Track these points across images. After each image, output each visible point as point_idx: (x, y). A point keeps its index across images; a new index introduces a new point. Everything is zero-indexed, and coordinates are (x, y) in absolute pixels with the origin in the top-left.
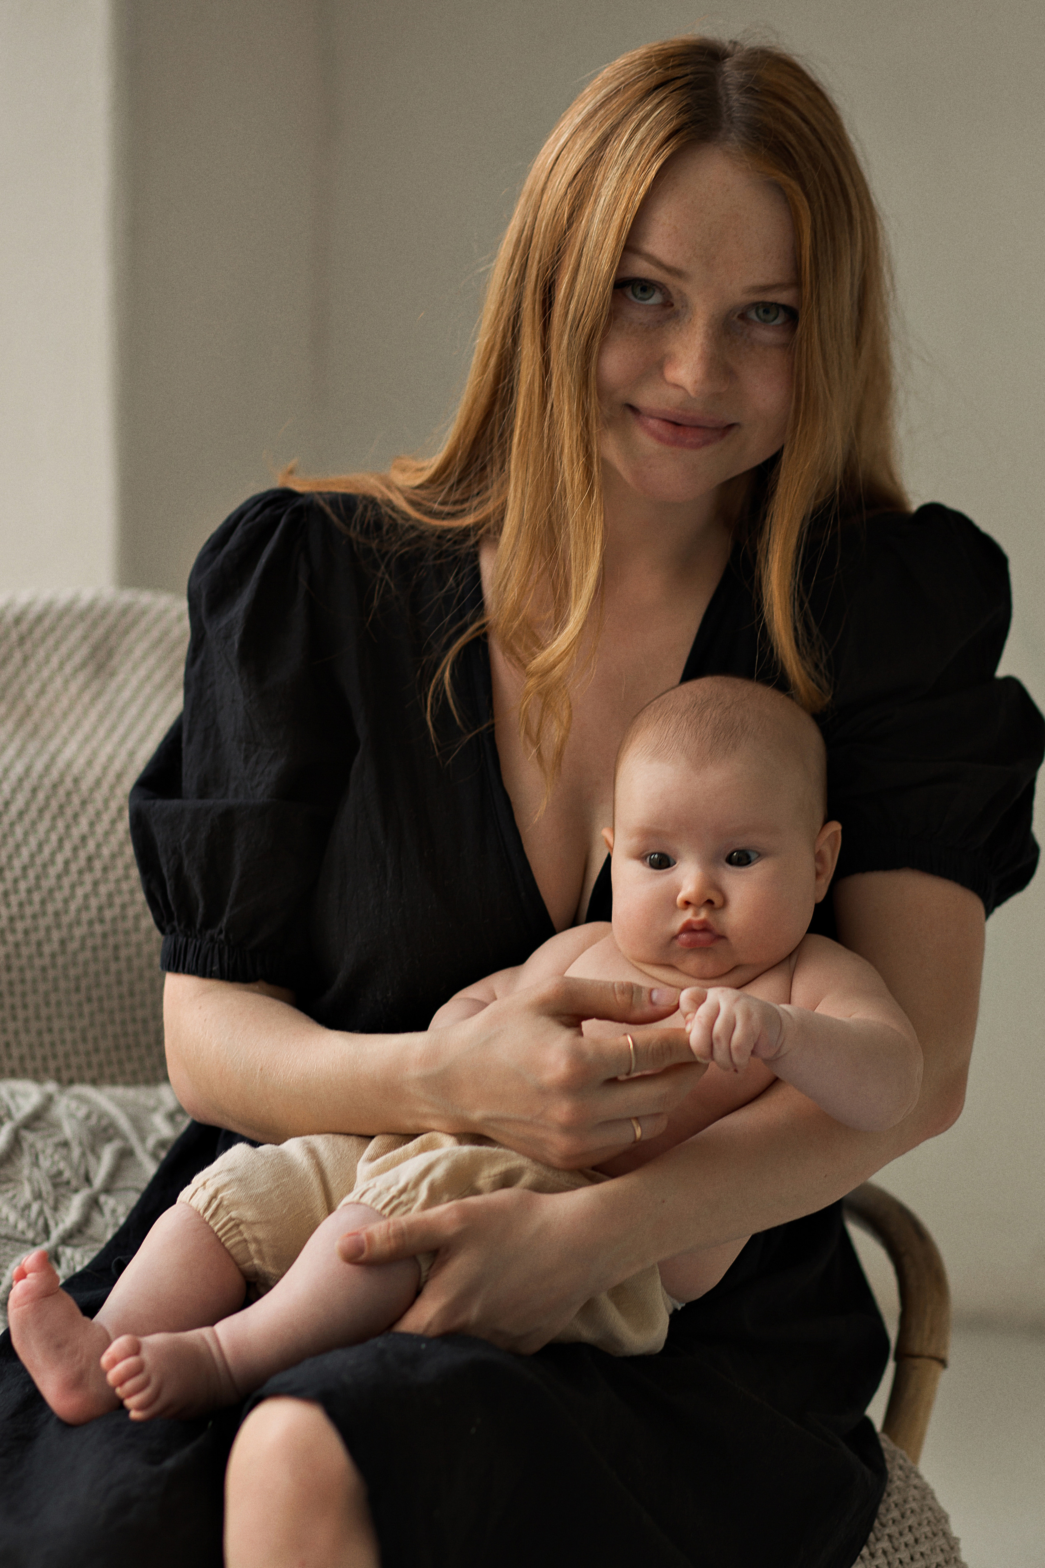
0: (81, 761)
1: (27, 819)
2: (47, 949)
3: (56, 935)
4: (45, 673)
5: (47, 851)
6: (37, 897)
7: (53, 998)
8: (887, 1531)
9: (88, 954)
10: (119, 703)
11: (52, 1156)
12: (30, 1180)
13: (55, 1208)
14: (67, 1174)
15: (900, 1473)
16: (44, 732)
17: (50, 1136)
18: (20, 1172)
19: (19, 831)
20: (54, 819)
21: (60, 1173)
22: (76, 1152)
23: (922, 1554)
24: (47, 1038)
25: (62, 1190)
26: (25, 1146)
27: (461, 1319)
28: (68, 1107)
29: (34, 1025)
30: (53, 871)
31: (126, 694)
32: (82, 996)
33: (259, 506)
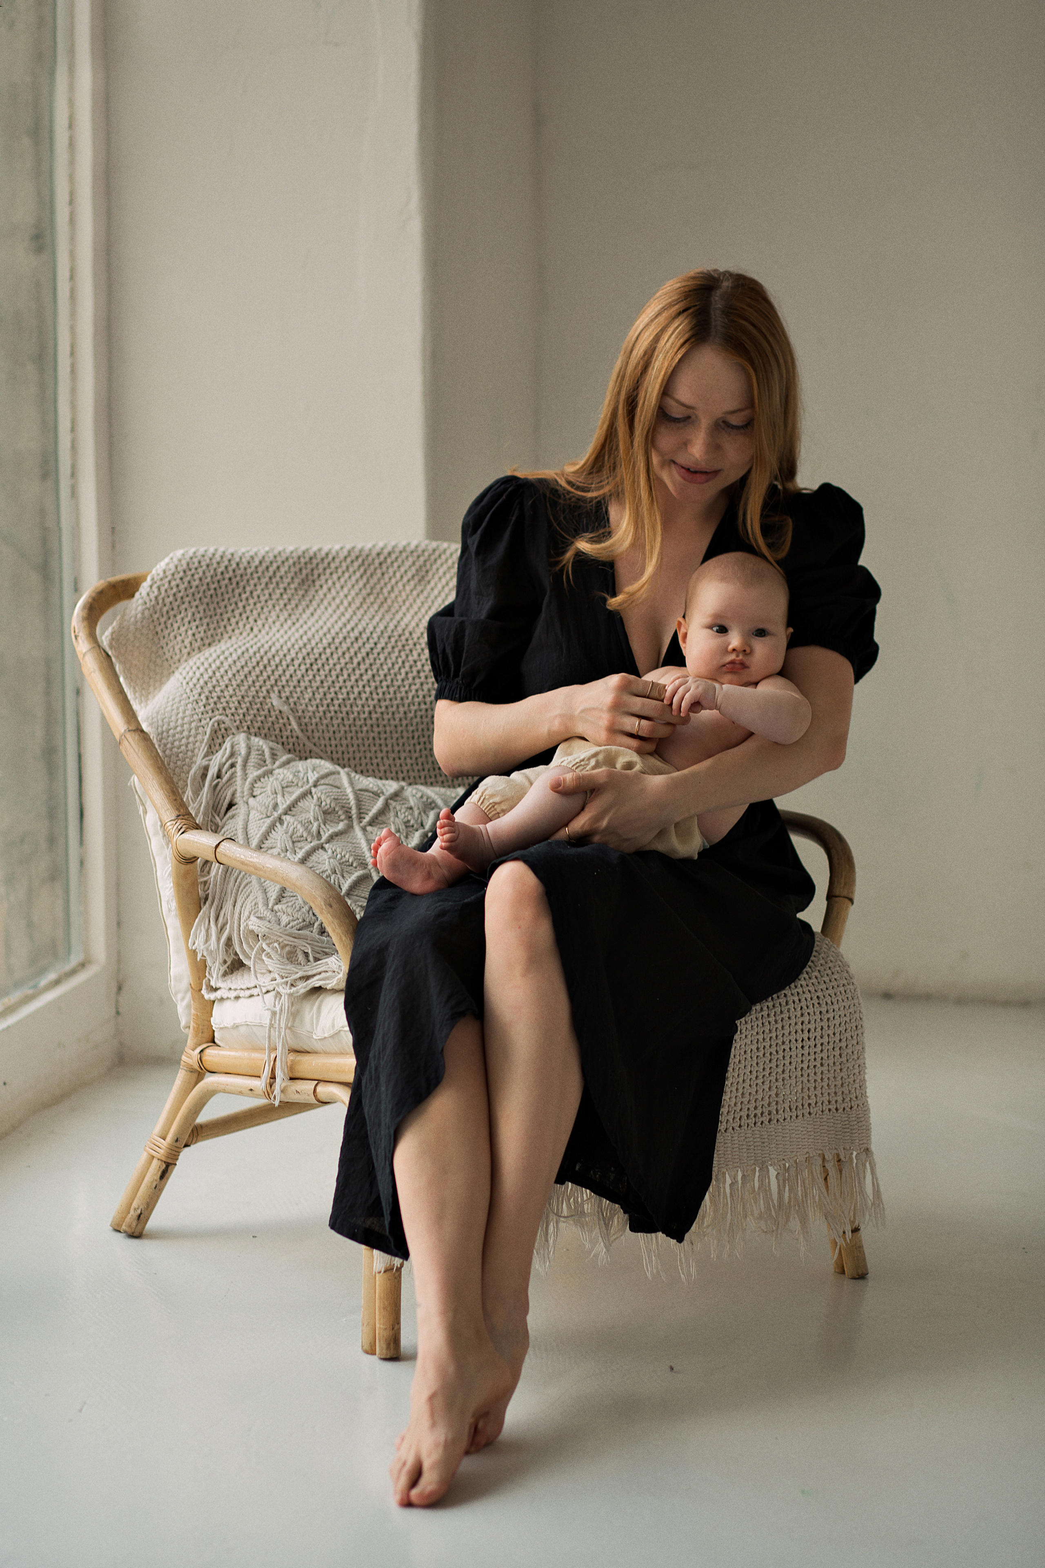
0: (413, 624)
1: (386, 651)
2: (397, 716)
3: (402, 709)
4: (393, 581)
5: (397, 667)
6: (392, 690)
7: (401, 741)
8: (818, 968)
9: (418, 719)
10: (432, 596)
11: (405, 813)
12: (394, 823)
13: (407, 837)
14: (412, 822)
15: (825, 946)
16: (393, 610)
17: (403, 804)
18: (389, 819)
19: (382, 657)
20: (400, 652)
21: (409, 821)
22: (416, 812)
23: (835, 979)
24: (398, 762)
25: (411, 829)
26: (391, 807)
27: (596, 826)
28: (412, 792)
29: (391, 755)
30: (399, 677)
31: (436, 592)
32: (415, 741)
33: (499, 484)
